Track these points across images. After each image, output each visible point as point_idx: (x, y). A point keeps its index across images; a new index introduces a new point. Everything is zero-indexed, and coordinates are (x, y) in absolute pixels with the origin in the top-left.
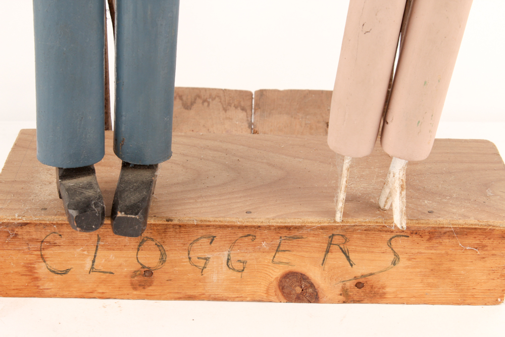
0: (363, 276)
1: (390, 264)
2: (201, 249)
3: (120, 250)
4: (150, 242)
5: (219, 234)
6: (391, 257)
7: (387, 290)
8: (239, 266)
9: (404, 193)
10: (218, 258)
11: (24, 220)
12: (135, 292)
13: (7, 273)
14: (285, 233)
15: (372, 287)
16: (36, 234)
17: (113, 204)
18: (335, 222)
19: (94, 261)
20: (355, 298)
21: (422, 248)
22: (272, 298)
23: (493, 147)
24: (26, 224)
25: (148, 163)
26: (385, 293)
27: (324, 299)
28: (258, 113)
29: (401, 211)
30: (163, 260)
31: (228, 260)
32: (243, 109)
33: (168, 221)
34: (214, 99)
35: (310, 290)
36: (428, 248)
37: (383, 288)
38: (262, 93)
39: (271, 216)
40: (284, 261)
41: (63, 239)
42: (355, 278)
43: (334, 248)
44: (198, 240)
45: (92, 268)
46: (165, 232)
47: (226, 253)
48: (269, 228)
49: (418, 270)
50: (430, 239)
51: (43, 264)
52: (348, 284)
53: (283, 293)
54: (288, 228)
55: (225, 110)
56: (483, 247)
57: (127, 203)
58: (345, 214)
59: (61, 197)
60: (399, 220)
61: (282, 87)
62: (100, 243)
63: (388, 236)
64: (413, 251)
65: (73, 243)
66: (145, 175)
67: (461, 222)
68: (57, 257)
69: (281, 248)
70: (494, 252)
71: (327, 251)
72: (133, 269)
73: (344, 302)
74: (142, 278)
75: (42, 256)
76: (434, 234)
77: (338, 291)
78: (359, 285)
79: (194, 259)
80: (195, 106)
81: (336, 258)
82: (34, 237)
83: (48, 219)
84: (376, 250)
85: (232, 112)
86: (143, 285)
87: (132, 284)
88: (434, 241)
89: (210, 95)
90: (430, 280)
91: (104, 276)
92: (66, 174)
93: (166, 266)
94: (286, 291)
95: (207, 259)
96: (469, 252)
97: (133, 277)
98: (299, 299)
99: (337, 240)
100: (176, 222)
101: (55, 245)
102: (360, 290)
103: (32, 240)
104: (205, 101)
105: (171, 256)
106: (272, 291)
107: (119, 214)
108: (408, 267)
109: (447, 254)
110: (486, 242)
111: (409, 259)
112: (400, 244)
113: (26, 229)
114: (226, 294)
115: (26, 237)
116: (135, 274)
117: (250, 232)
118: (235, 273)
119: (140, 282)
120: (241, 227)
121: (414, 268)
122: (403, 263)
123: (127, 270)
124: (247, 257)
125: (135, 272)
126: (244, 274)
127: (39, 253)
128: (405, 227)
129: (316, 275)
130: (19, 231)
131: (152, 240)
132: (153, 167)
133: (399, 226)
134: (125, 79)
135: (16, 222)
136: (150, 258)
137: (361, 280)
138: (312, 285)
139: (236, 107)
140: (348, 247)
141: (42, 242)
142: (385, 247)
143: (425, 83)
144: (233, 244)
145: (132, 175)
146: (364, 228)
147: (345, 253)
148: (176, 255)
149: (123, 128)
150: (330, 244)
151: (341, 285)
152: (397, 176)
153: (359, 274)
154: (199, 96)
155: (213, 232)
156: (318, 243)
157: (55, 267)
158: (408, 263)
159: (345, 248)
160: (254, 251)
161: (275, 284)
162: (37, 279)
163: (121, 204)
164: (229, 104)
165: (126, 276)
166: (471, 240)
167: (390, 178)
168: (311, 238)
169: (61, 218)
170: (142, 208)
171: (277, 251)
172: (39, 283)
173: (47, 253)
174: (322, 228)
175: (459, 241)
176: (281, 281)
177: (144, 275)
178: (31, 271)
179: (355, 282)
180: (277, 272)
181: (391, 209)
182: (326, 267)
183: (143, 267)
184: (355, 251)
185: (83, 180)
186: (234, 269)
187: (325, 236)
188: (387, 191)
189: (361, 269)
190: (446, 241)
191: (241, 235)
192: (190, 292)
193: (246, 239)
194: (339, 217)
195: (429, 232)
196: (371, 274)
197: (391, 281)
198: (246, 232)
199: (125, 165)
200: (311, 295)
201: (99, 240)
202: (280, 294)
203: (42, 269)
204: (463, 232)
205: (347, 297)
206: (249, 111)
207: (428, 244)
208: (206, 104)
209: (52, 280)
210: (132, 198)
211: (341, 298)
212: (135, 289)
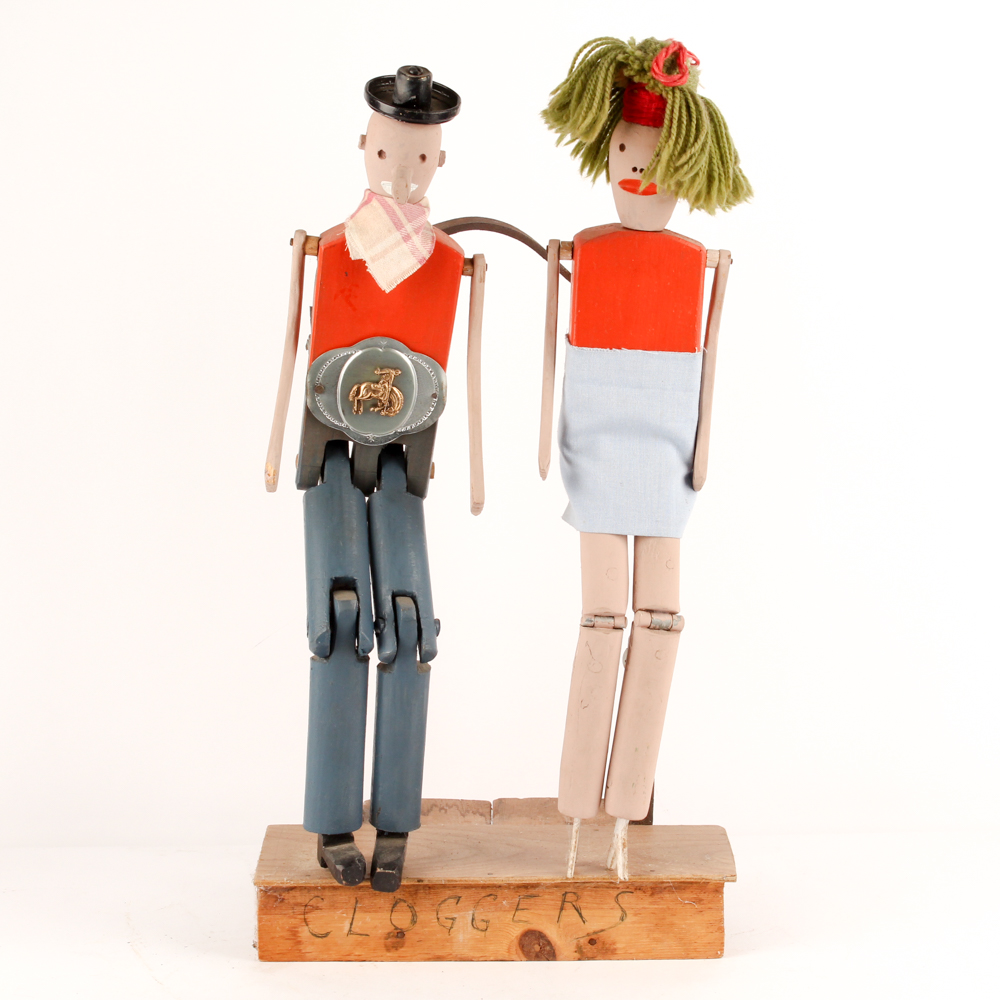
0: (595, 933)
1: (618, 919)
2: (448, 909)
3: (376, 912)
4: (402, 904)
5: (464, 894)
6: (619, 913)
7: (618, 946)
8: (482, 925)
9: (626, 850)
10: (464, 917)
11: (292, 884)
12: (388, 954)
13: (273, 938)
14: (523, 892)
15: (603, 943)
16: (301, 898)
17: (374, 856)
18: (567, 879)
19: (351, 924)
20: (590, 955)
21: (645, 903)
22: (514, 957)
23: (724, 829)
24: (292, 888)
25: (400, 831)
26: (615, 949)
27: (561, 957)
28: (497, 816)
29: (624, 865)
30: (414, 922)
31: (473, 919)
32: (481, 815)
33: (419, 881)
34: (451, 807)
35: (548, 948)
36: (651, 903)
37: (614, 943)
38: (500, 802)
39: (511, 875)
40: (523, 919)
41: (325, 902)
42: (588, 935)
43: (568, 905)
44: (445, 900)
45: (350, 930)
46: (416, 894)
47: (471, 912)
48: (509, 886)
49: (644, 925)
50: (652, 894)
51: (306, 928)
52: (582, 940)
53: (523, 951)
54: (526, 886)
55: (463, 816)
56: (699, 901)
57: (385, 861)
58: (575, 873)
59: (324, 864)
60: (622, 874)
61: (521, 796)
62: (359, 905)
63: (615, 893)
64: (638, 907)
65: (333, 907)
66: (398, 842)
67: (678, 876)
68: (319, 921)
69: (520, 907)
70: (710, 905)
71: (562, 909)
72: (387, 931)
73: (579, 960)
74: (394, 940)
75: (305, 919)
76: (656, 889)
77: (573, 948)
78: (592, 942)
79: (442, 919)
80: (432, 813)
81: (570, 915)
82: (299, 901)
83: (312, 882)
84: (605, 906)
85: (470, 817)
86: (395, 947)
87: (386, 946)
88: (656, 896)
89: (447, 805)
90: (656, 935)
91: (360, 938)
92: (330, 840)
93: (417, 926)
94: (525, 949)
95: (454, 919)
96: (688, 906)
97: (386, 939)
98: (538, 957)
99: (570, 897)
100: (426, 883)
101: (317, 908)
102: (593, 947)
103: (297, 904)
104: (443, 808)
105: (421, 917)
106: (513, 950)
107: (379, 870)
108: (634, 922)
109: (669, 909)
110: (702, 896)
111: (636, 915)
112: (627, 900)
113: (293, 893)
114: (471, 954)
115: (292, 901)
116: (388, 936)
117: (491, 890)
118: (479, 932)
119: (393, 943)
120: (484, 887)
121: (641, 923)
122: (630, 919)
123: (382, 932)
124: (490, 916)
125: (389, 933)
126: (487, 932)
127: (302, 917)
128: (627, 878)
129: (552, 933)
130: (285, 895)
131: (405, 901)
132: (403, 836)
133: (622, 878)
134: (383, 751)
135: (284, 886)
136: (402, 919)
137: (593, 937)
138: (549, 943)
139: (474, 813)
140: (580, 904)
141: (306, 906)
142: (613, 903)
143: (636, 750)
144: (477, 903)
145: (387, 843)
146: (593, 885)
147: (577, 910)
148: (426, 916)
149: (380, 798)
150: (564, 901)
151: (575, 942)
152: (620, 836)
153: (591, 931)
154: (436, 806)
155: (459, 892)
156: (552, 900)
157: (317, 931)
158: (635, 919)
159: (578, 905)
160: (496, 910)
161: (516, 942)
162: (299, 942)
163: (379, 862)
164: (468, 811)
165: (380, 938)
166: (688, 895)
167: (615, 840)
168: (546, 897)
169: (327, 881)
170: (397, 865)
171: (517, 909)
172: (301, 947)
173: (310, 916)
174: (557, 886)
175: (678, 896)
176: (521, 940)
177: (397, 937)
178: (294, 935)
179: (588, 938)
180: (517, 931)
181: (616, 869)
182: (561, 924)
183: (396, 928)
184: (586, 908)
185: (345, 846)
186: (478, 929)
187: (559, 894)
188: (613, 852)
189: (592, 926)
190: (667, 896)
191: (484, 895)
192: (439, 953)
193: (488, 898)
194: (570, 874)
195: (652, 888)
196: (602, 931)
197: (620, 938)
198: (489, 891)
199: (381, 835)
200: (549, 953)
201: (357, 902)
202: (520, 952)
203: (304, 933)
204: (682, 886)
205: (582, 955)
206: (488, 817)
207: (651, 900)
208: (443, 811)
209: (313, 944)
210: (388, 858)
211: (577, 955)
212: (388, 950)
